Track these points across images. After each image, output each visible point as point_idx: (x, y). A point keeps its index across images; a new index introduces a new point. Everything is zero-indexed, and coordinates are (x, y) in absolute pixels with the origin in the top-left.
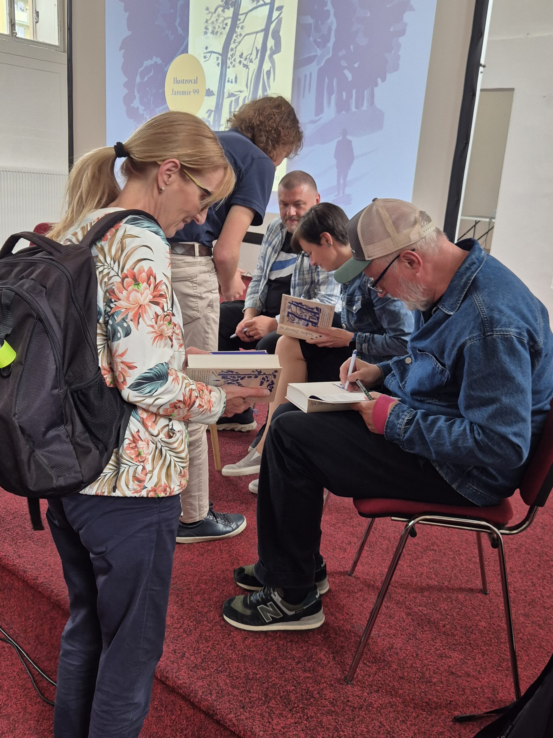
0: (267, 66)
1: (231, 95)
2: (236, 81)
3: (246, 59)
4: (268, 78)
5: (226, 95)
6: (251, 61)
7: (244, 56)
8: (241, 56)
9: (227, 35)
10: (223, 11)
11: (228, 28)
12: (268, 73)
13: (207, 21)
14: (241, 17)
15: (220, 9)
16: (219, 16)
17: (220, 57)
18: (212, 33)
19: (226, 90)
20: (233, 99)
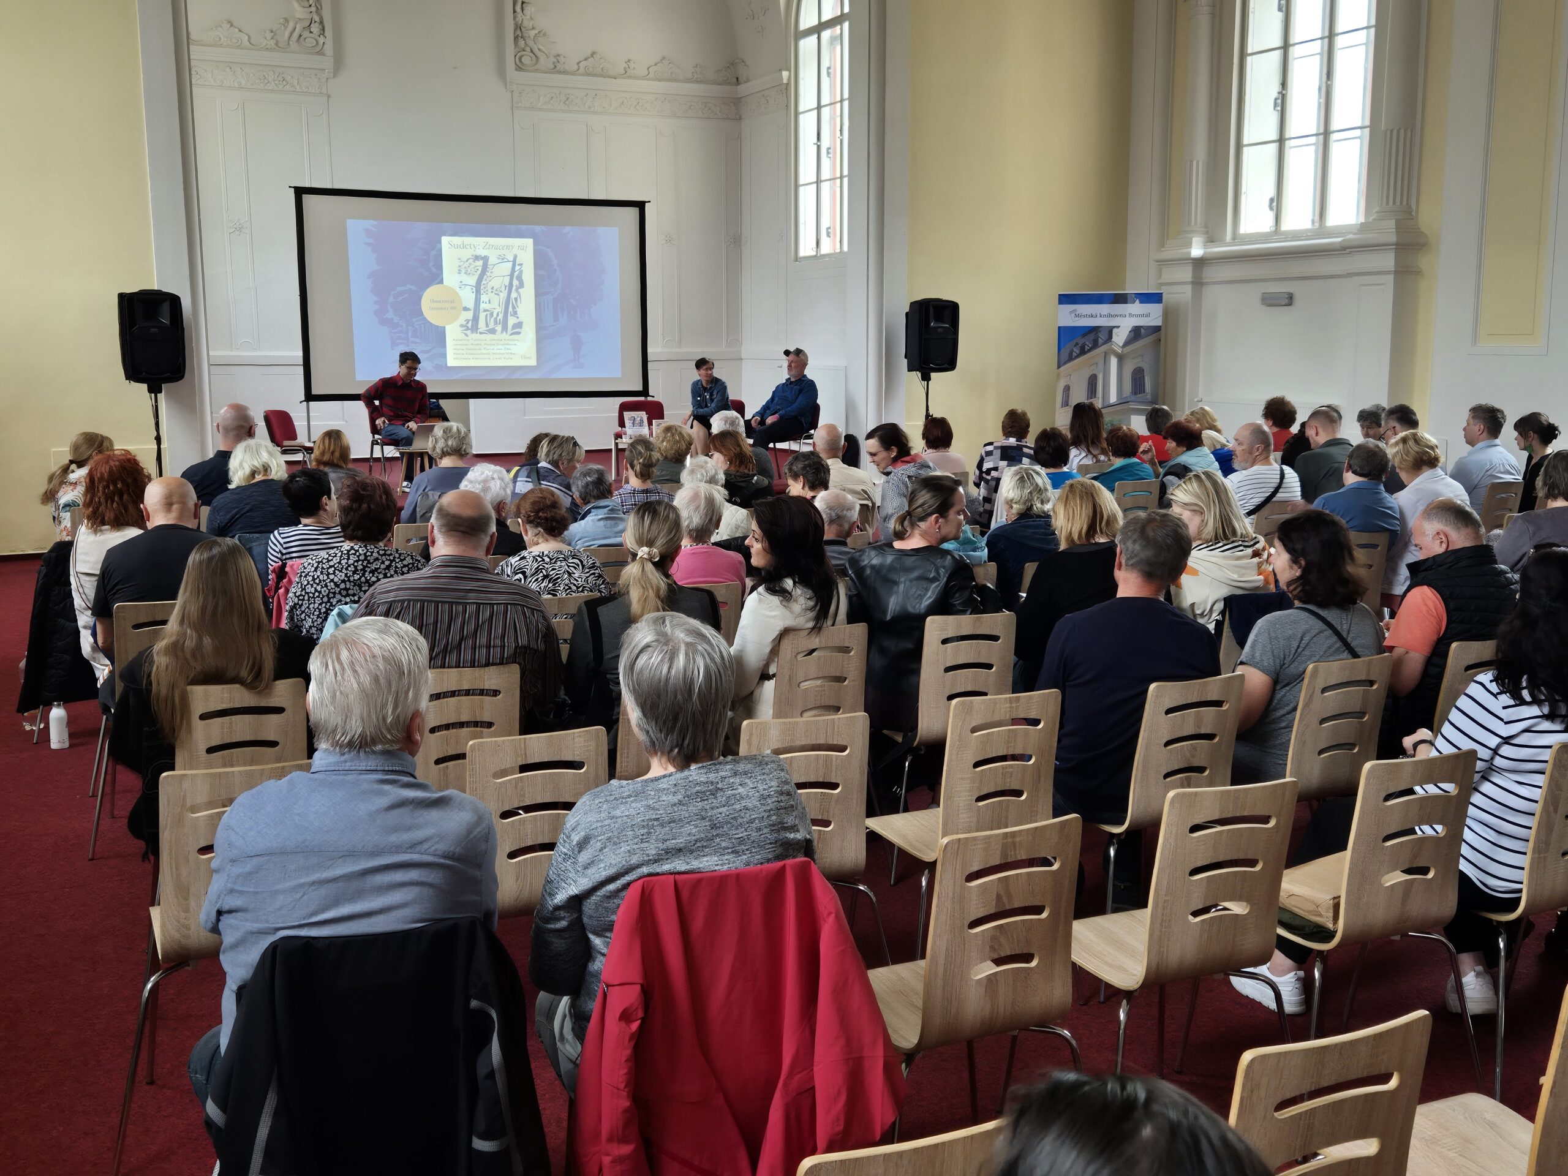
0: (514, 295)
1: (485, 311)
2: (489, 303)
3: (496, 290)
4: (516, 301)
5: (481, 310)
6: (501, 292)
7: (495, 288)
8: (492, 288)
9: (480, 274)
10: (474, 261)
11: (479, 272)
12: (516, 299)
13: (460, 266)
14: (491, 267)
15: (471, 261)
16: (470, 264)
17: (474, 289)
18: (466, 273)
19: (481, 307)
20: (488, 313)
